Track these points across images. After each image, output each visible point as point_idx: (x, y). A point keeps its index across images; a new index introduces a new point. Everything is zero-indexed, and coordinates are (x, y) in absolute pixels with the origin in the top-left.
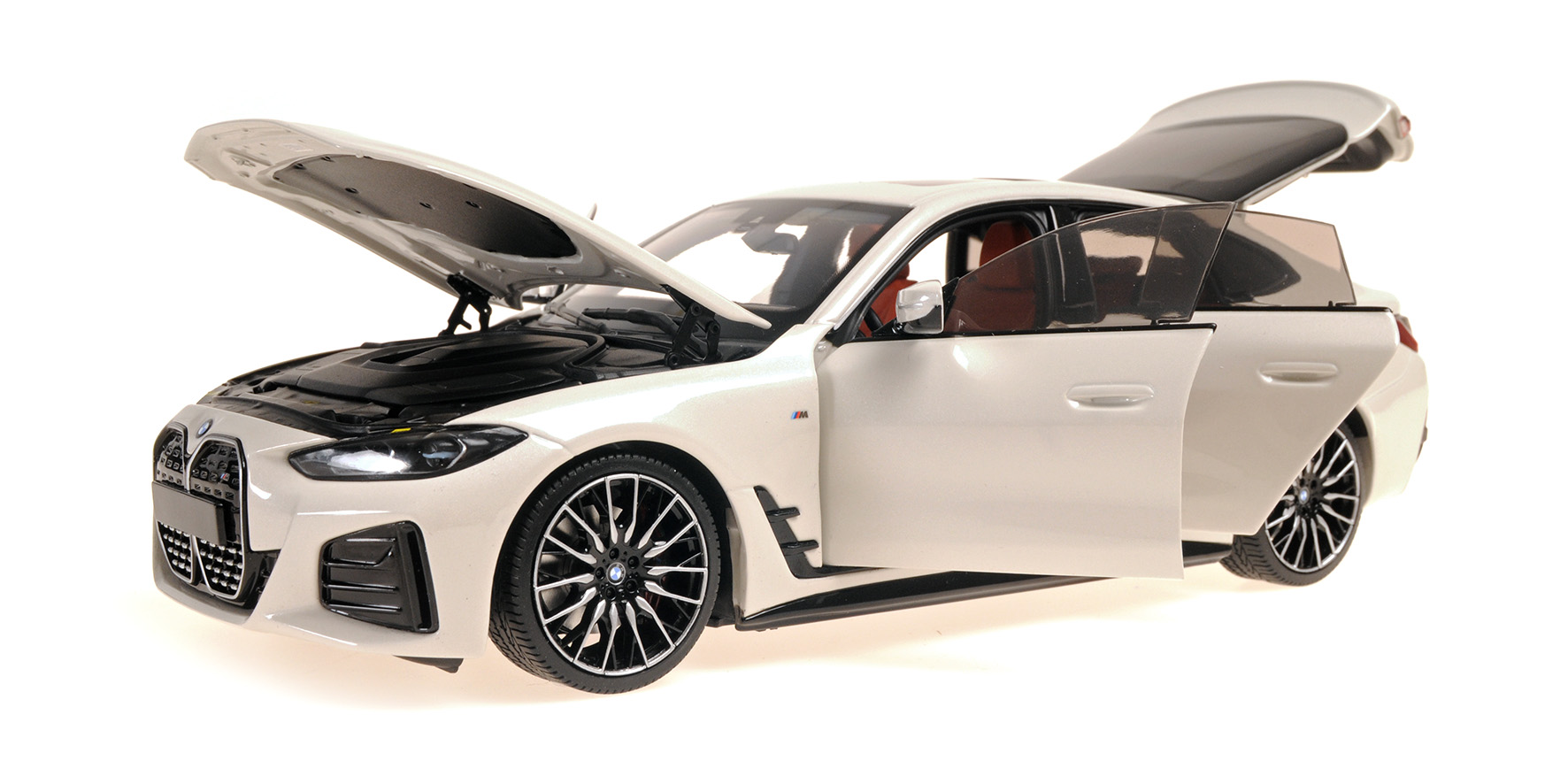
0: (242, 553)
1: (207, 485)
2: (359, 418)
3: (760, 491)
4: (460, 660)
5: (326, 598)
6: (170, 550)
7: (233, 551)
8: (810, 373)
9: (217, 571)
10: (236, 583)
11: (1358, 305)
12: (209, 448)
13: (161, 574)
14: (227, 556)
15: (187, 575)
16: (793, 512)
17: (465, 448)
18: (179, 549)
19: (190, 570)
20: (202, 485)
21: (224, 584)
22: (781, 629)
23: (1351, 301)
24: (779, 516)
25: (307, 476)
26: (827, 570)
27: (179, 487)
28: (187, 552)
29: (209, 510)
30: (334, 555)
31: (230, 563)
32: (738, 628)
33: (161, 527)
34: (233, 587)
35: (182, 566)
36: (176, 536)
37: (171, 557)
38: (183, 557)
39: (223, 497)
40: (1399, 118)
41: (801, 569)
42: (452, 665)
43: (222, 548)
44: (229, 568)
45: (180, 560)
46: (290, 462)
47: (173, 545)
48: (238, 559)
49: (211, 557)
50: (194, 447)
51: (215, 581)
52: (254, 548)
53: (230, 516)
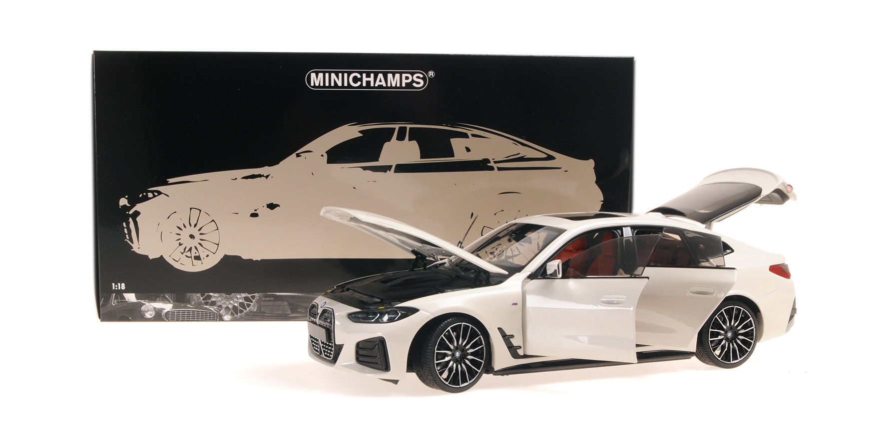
0: (333, 345)
1: (324, 323)
2: (371, 303)
3: (500, 329)
4: (398, 381)
5: (358, 360)
6: (313, 343)
7: (331, 344)
8: (520, 290)
9: (326, 350)
10: (331, 354)
11: (726, 267)
12: (324, 311)
13: (310, 352)
14: (329, 346)
15: (318, 351)
16: (512, 336)
17: (400, 314)
18: (316, 343)
19: (318, 350)
20: (322, 323)
21: (328, 355)
22: (510, 376)
23: (723, 265)
24: (506, 338)
25: (353, 321)
26: (525, 356)
27: (315, 323)
28: (318, 344)
29: (324, 331)
30: (360, 346)
31: (330, 348)
32: (494, 375)
33: (310, 336)
34: (331, 356)
35: (316, 349)
36: (315, 339)
37: (313, 345)
38: (317, 346)
39: (328, 327)
40: (786, 185)
41: (515, 355)
42: (396, 382)
43: (328, 343)
44: (330, 350)
45: (316, 347)
46: (348, 317)
47: (314, 342)
48: (332, 347)
49: (324, 346)
50: (320, 311)
51: (326, 353)
52: (336, 343)
53: (329, 333)
